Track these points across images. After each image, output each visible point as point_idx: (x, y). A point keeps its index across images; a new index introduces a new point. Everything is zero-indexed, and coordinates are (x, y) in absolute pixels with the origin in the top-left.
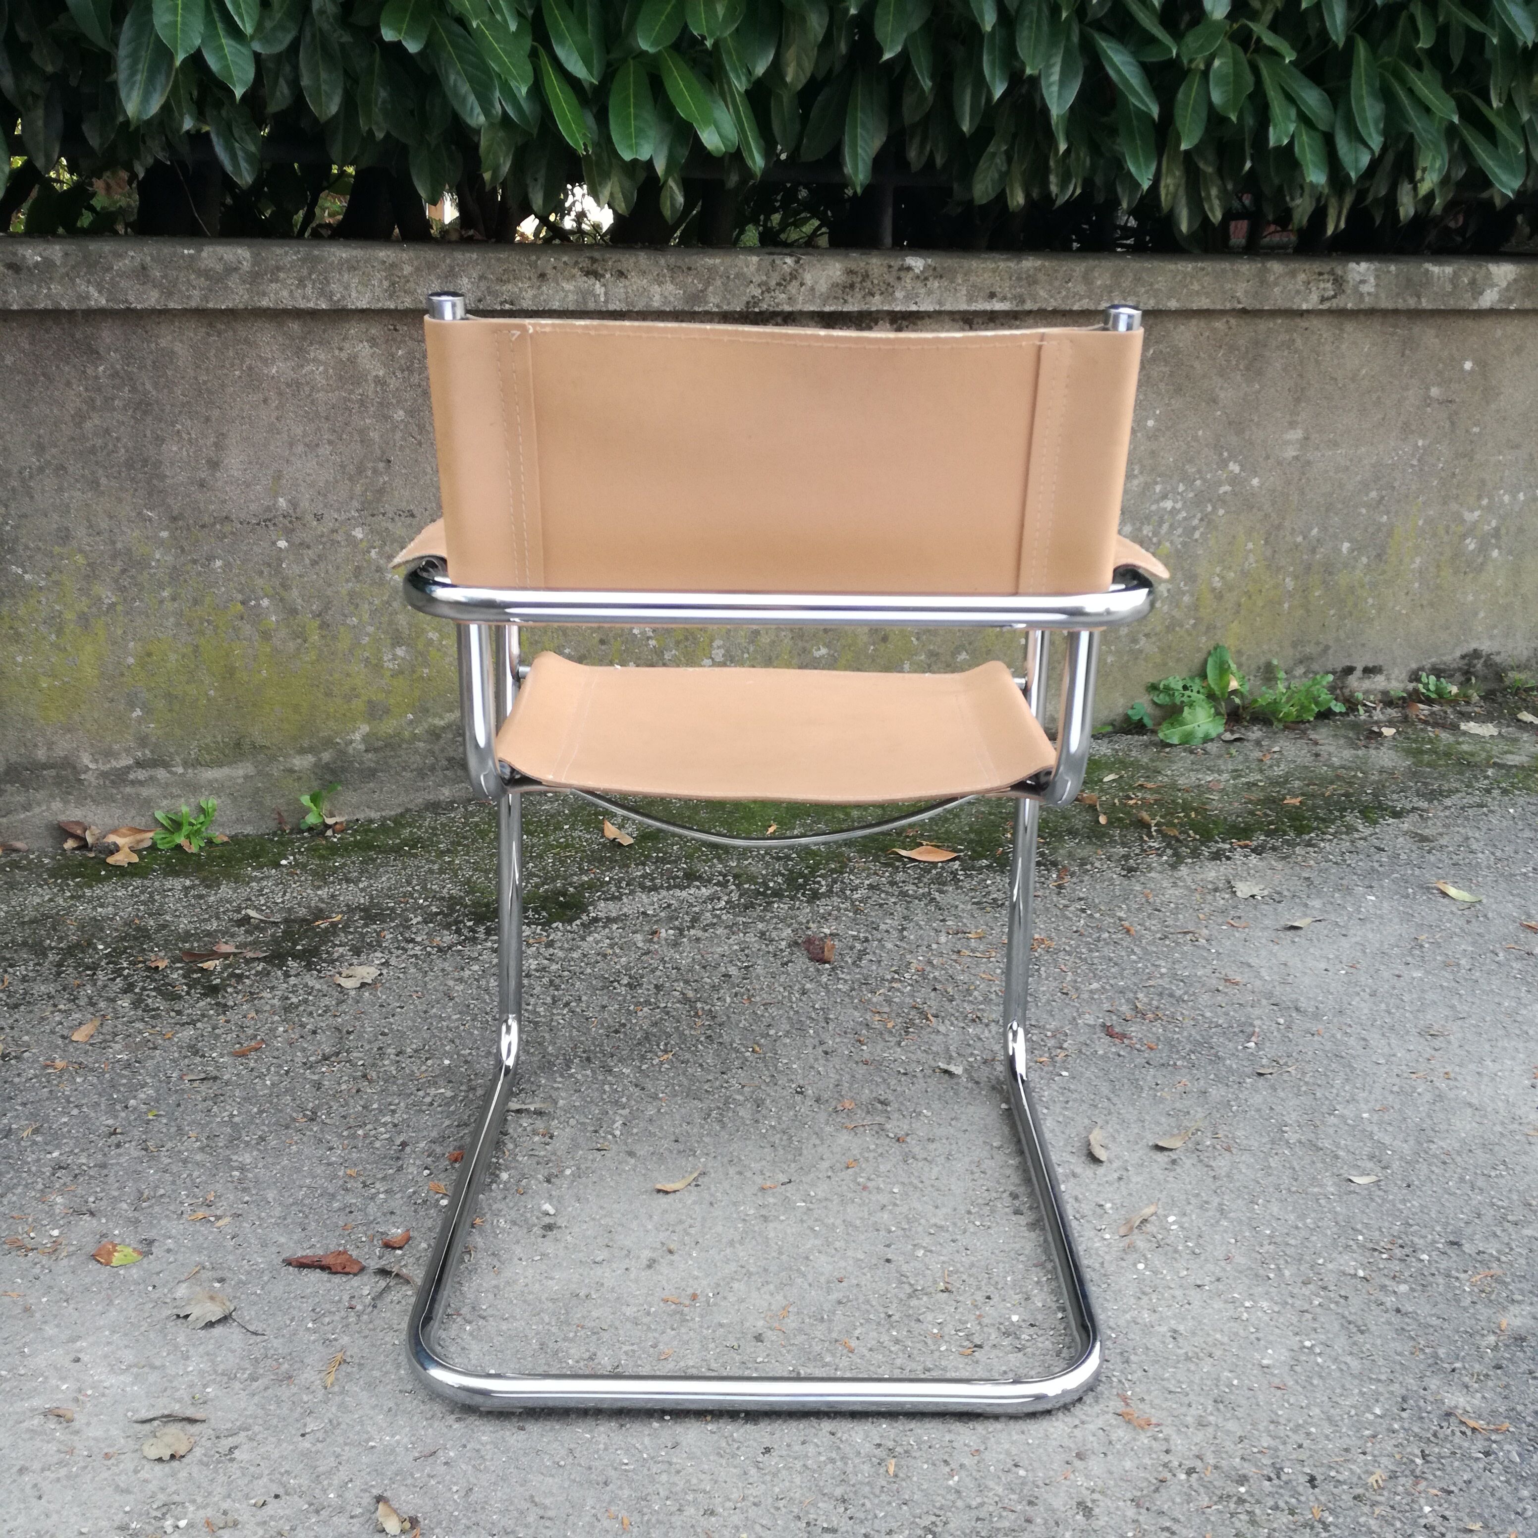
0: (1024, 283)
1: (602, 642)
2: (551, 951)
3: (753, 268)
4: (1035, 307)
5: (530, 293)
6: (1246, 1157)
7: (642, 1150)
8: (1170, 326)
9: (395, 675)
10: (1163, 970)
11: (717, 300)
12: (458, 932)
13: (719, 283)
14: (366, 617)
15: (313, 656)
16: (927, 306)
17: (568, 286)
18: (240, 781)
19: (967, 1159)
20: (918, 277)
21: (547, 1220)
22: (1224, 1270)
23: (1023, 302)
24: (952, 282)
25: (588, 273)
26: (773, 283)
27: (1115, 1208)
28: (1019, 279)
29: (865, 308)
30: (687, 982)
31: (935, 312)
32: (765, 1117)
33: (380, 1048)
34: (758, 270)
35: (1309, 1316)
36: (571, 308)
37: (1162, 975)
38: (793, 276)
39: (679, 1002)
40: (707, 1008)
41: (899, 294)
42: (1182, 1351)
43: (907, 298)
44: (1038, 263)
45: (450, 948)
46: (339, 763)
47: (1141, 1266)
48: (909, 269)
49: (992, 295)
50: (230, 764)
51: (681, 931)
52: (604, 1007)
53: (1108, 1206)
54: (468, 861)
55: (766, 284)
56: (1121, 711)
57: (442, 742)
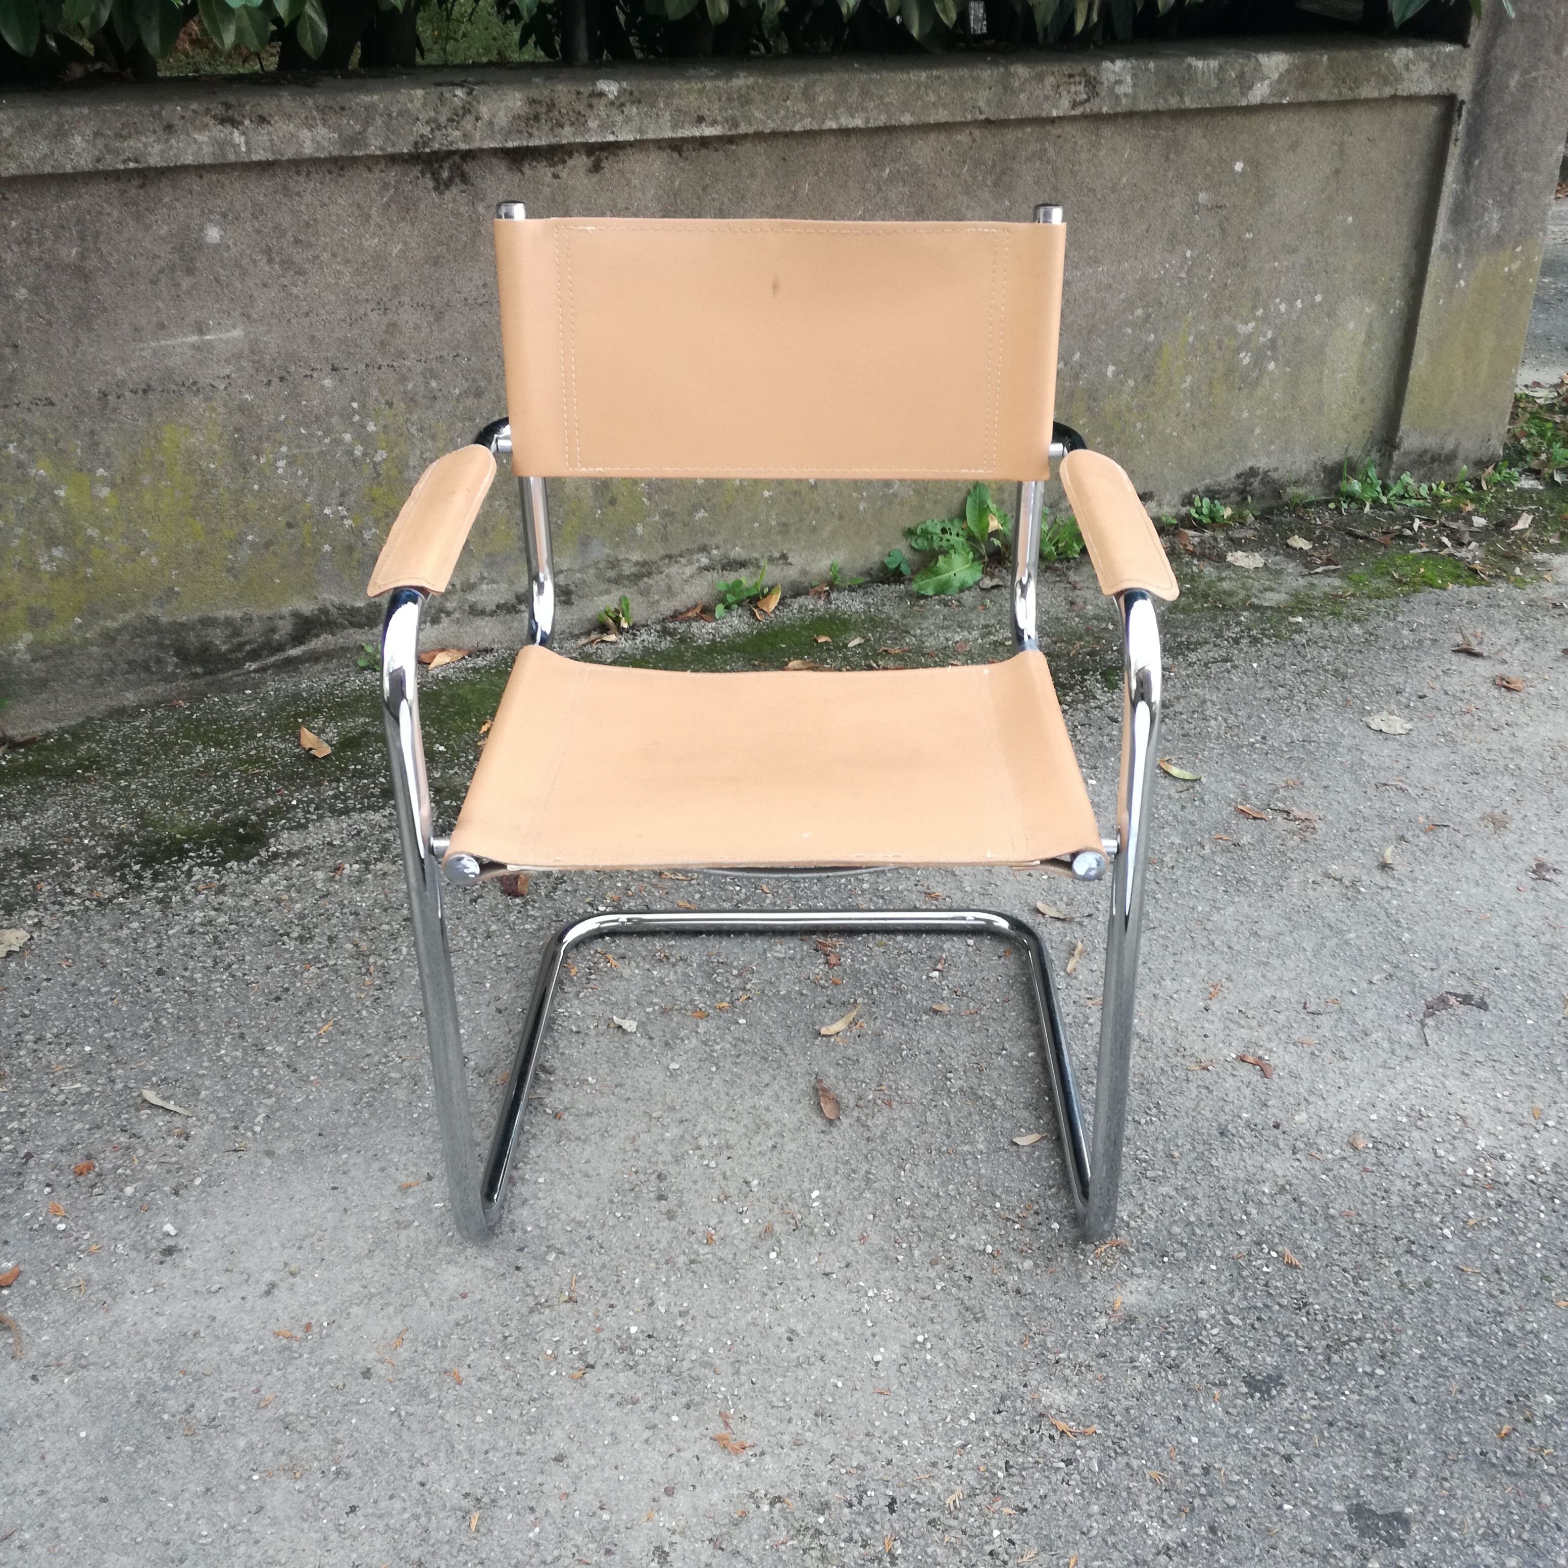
0: (736, 103)
1: (290, 525)
2: (222, 898)
3: (418, 104)
4: (751, 130)
5: (157, 148)
6: (906, 1113)
7: (283, 1147)
8: (907, 142)
9: (55, 577)
10: (866, 886)
11: (379, 142)
12: (123, 879)
13: (379, 122)
14: (12, 517)
16: (626, 135)
17: (201, 137)
19: (622, 1135)
20: (612, 103)
21: (168, 1242)
22: (856, 1252)
23: (736, 125)
24: (653, 106)
25: (223, 121)
26: (443, 119)
27: (761, 1185)
28: (730, 99)
29: (554, 141)
30: (363, 930)
31: (636, 141)
32: (420, 1098)
33: (19, 1034)
34: (425, 105)
35: (928, 1303)
36: (208, 161)
37: (863, 891)
38: (467, 109)
39: (352, 957)
40: (380, 962)
41: (593, 124)
42: (794, 1355)
43: (602, 127)
44: (751, 80)
45: (110, 900)
47: (773, 1255)
48: (602, 94)
49: (700, 120)
51: (367, 863)
52: (269, 968)
53: (755, 1182)
54: (145, 786)
55: (435, 120)
56: (877, 559)
57: (118, 645)
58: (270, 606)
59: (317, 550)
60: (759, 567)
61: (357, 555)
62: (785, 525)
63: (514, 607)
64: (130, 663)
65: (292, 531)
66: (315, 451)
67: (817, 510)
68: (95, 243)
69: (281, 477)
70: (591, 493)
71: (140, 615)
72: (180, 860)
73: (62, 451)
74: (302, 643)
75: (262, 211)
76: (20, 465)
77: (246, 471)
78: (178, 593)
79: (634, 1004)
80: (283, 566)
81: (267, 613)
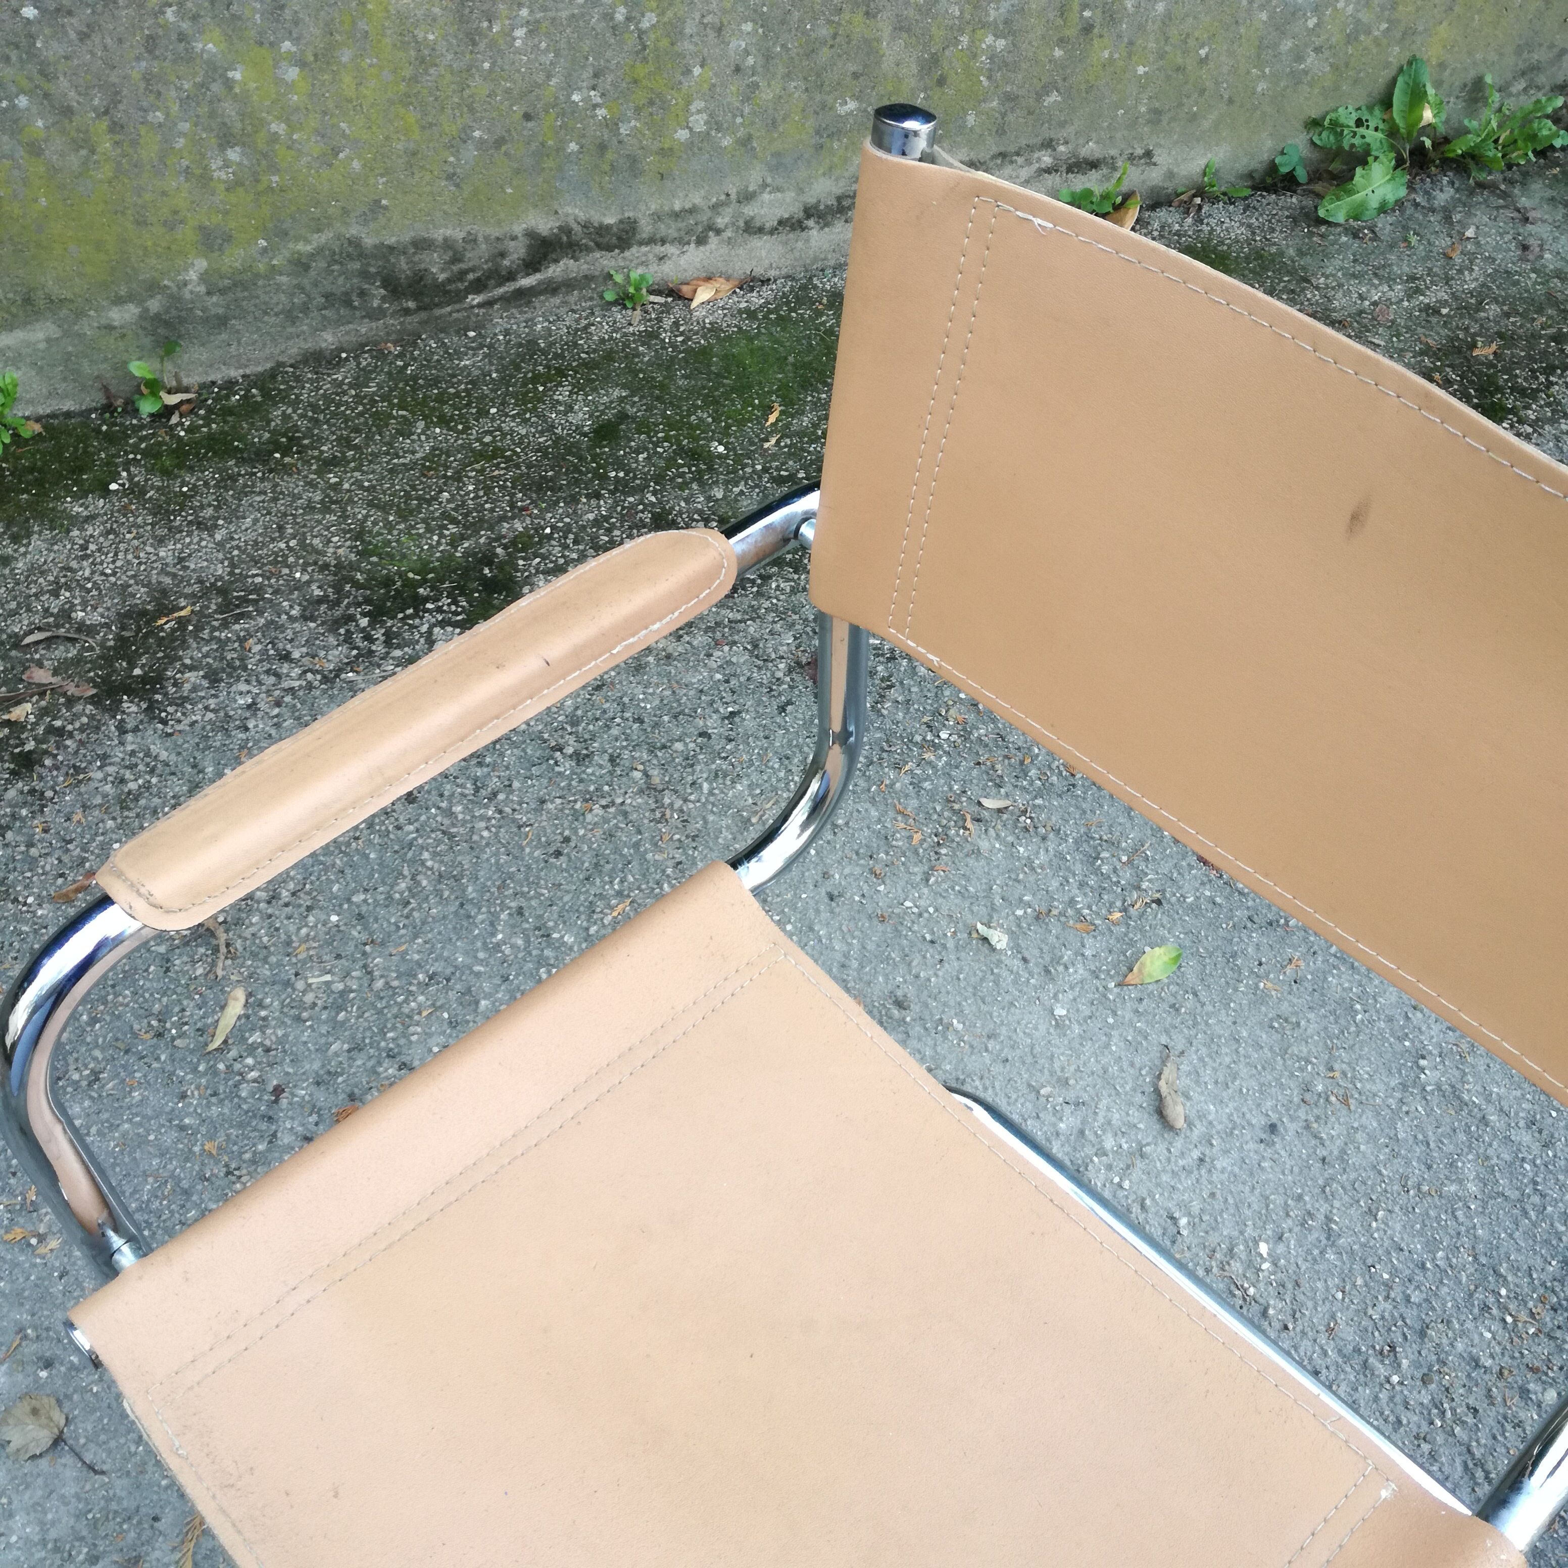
1: (527, 117)
9: (230, 188)
12: (349, 640)
14: (175, 108)
15: (107, 171)
18: (42, 346)
22: (1325, 1355)
27: (1192, 1227)
30: (652, 749)
35: (1426, 1448)
39: (642, 792)
40: (677, 803)
45: (337, 674)
46: (174, 312)
50: (25, 324)
52: (543, 802)
53: (1183, 1221)
54: (359, 484)
56: (1265, 157)
57: (313, 273)
58: (499, 223)
59: (560, 149)
60: (1114, 169)
61: (610, 156)
62: (1157, 112)
63: (800, 222)
64: (327, 296)
65: (530, 125)
66: (564, 14)
67: (1202, 92)
69: (518, 52)
70: (914, 69)
71: (338, 237)
72: (415, 616)
73: (234, 17)
74: (537, 270)
76: (182, 37)
77: (474, 44)
78: (386, 208)
79: (998, 901)
80: (517, 172)
81: (495, 232)
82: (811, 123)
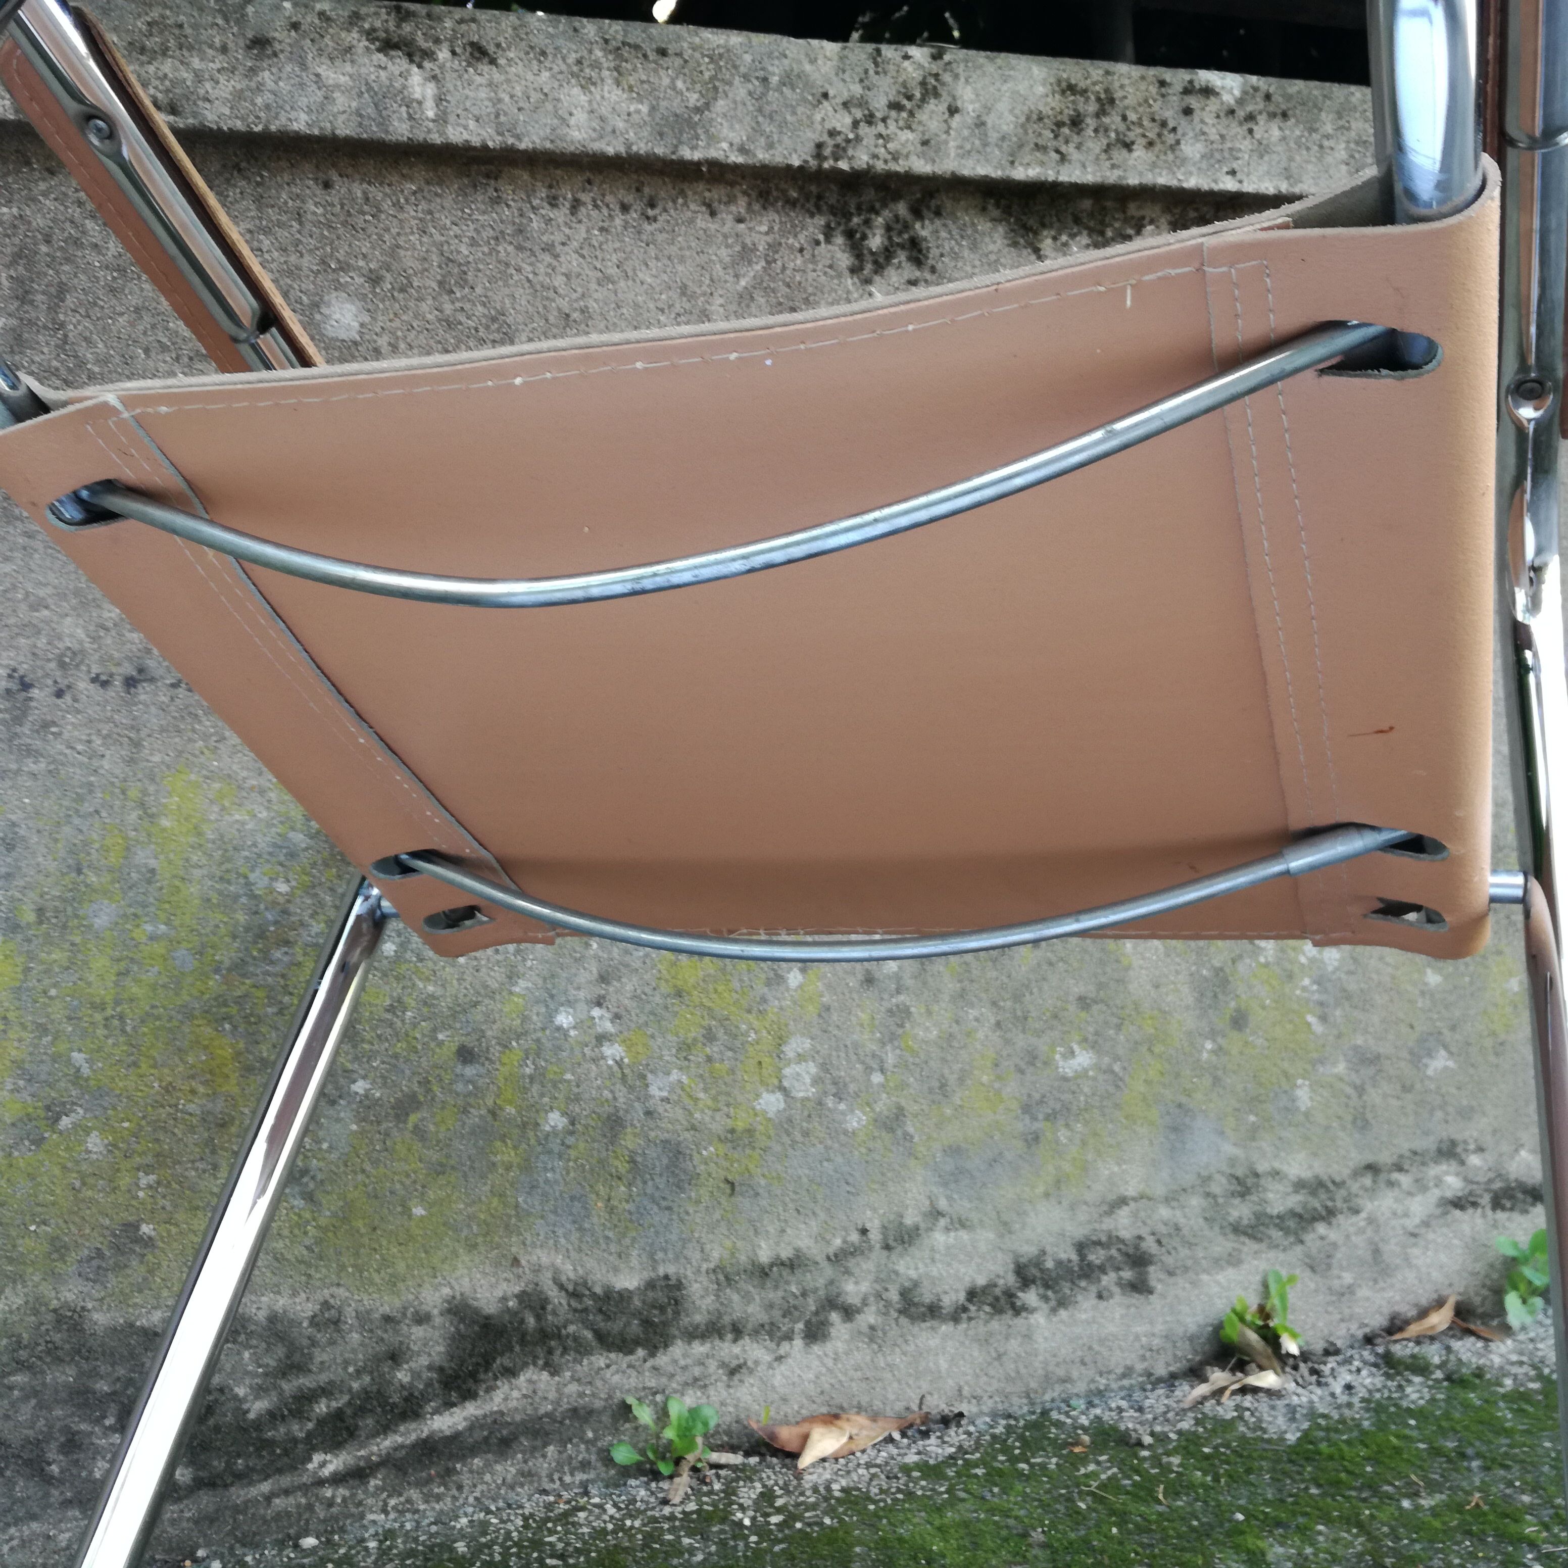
1: (466, 1055)
3: (826, 68)
5: (226, 87)
11: (738, 134)
13: (740, 90)
16: (1257, 181)
17: (332, 74)
20: (1232, 112)
24: (1312, 130)
25: (388, 45)
26: (879, 103)
29: (1112, 177)
31: (1277, 197)
34: (841, 72)
38: (930, 89)
41: (1191, 149)
43: (1211, 159)
48: (1208, 92)
55: (862, 103)
58: (393, 1282)
59: (529, 1125)
61: (629, 1141)
63: (1010, 1295)
65: (470, 1071)
68: (53, 309)
70: (1188, 996)
71: (35, 1306)
74: (469, 1395)
75: (463, 281)
78: (148, 1243)
80: (439, 1170)
81: (387, 1304)
82: (1012, 1089)
